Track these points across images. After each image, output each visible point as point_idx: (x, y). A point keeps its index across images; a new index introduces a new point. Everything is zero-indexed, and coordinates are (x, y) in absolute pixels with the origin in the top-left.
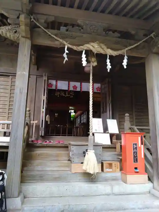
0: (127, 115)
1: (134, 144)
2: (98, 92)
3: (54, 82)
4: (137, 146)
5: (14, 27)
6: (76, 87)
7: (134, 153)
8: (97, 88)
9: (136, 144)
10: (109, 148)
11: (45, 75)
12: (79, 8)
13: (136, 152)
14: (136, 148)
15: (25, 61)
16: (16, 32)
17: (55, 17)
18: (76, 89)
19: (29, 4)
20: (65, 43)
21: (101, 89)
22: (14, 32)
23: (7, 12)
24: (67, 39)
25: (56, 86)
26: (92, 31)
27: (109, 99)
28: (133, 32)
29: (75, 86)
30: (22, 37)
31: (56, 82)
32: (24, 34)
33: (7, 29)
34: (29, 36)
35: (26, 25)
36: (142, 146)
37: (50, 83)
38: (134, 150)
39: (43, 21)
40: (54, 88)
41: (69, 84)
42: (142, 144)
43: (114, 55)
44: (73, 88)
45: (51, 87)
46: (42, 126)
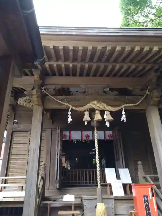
0: (139, 162)
1: (144, 196)
2: (111, 139)
3: (67, 133)
4: (147, 198)
5: (29, 97)
6: (89, 136)
7: (146, 206)
8: (109, 136)
9: (146, 196)
10: (124, 199)
11: (59, 129)
12: (81, 75)
13: (148, 205)
14: (147, 201)
15: (38, 124)
16: (30, 101)
17: (62, 85)
18: (88, 138)
19: (40, 80)
20: (70, 106)
21: (112, 136)
22: (29, 102)
23: (24, 87)
24: (71, 102)
25: (70, 137)
26: (93, 92)
27: (121, 147)
28: (130, 88)
29: (87, 135)
30: (36, 105)
31: (70, 132)
32: (37, 103)
33: (24, 100)
34: (41, 104)
35: (38, 97)
36: (153, 197)
37: (64, 135)
38: (145, 203)
39: (52, 90)
40: (68, 138)
41: (82, 134)
42: (153, 196)
43: (114, 111)
44: (85, 137)
45: (65, 138)
46: (57, 179)
